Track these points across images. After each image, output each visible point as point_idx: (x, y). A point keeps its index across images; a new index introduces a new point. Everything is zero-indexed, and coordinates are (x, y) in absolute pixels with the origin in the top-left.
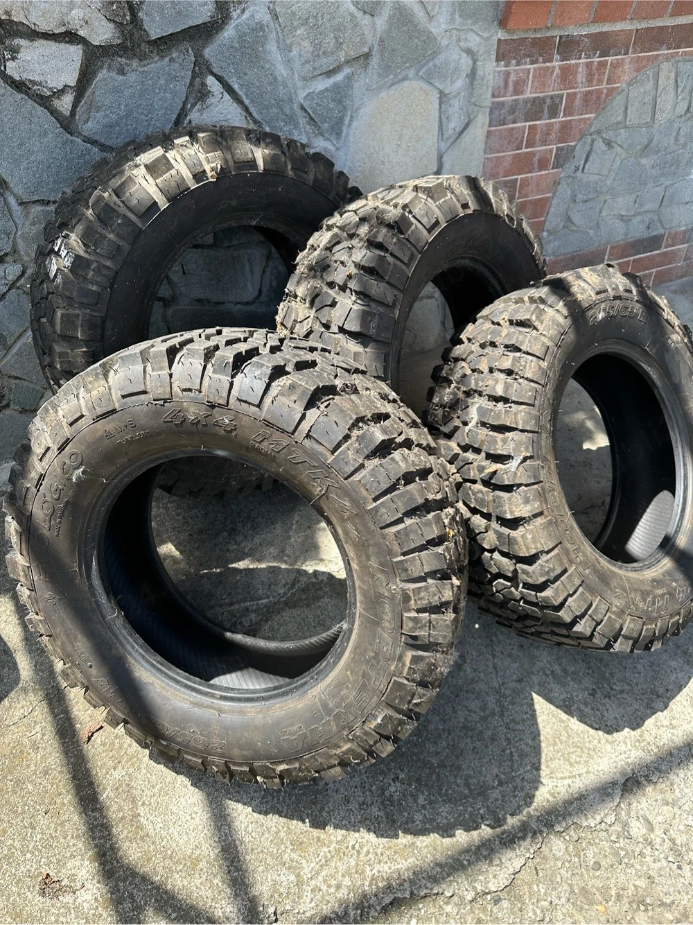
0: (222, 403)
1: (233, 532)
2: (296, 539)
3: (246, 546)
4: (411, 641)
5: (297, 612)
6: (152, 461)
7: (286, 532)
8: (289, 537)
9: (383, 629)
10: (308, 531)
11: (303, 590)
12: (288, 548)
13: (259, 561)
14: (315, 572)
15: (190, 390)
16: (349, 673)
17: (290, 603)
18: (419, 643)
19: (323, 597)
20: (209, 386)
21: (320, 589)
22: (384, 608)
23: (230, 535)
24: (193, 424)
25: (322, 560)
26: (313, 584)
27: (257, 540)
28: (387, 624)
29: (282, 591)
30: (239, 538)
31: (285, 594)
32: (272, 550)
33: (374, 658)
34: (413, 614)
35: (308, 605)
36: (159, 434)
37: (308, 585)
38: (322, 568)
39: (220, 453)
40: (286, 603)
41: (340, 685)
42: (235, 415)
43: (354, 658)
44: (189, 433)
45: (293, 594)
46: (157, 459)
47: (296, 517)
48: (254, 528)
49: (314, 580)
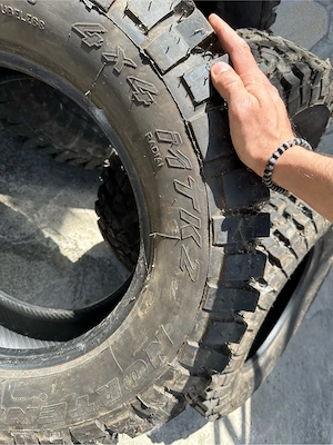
0: (161, 67)
1: (10, 170)
2: (51, 207)
3: (14, 186)
4: (138, 407)
5: (19, 259)
6: (15, 62)
7: (48, 198)
8: (48, 203)
9: (122, 382)
10: (63, 209)
11: (33, 246)
12: (42, 209)
13: (15, 204)
14: (49, 239)
15: (137, 21)
16: (53, 385)
17: (17, 250)
18: (144, 412)
19: (43, 260)
20: (162, 37)
21: (45, 253)
22: (139, 368)
23: (7, 170)
24: (103, 59)
25: (59, 234)
26: (42, 247)
27: (24, 188)
28: (130, 382)
29: (17, 237)
30: (12, 177)
31: (18, 241)
32: (29, 202)
33: (91, 395)
34: (161, 390)
35: (28, 259)
36: (53, 37)
37: (38, 245)
38: (55, 239)
39: (99, 114)
40: (14, 247)
41: (36, 388)
42: (161, 92)
43: (69, 378)
44: (90, 68)
45: (24, 245)
46: (21, 63)
47: (61, 193)
48: (27, 178)
49: (45, 244)
